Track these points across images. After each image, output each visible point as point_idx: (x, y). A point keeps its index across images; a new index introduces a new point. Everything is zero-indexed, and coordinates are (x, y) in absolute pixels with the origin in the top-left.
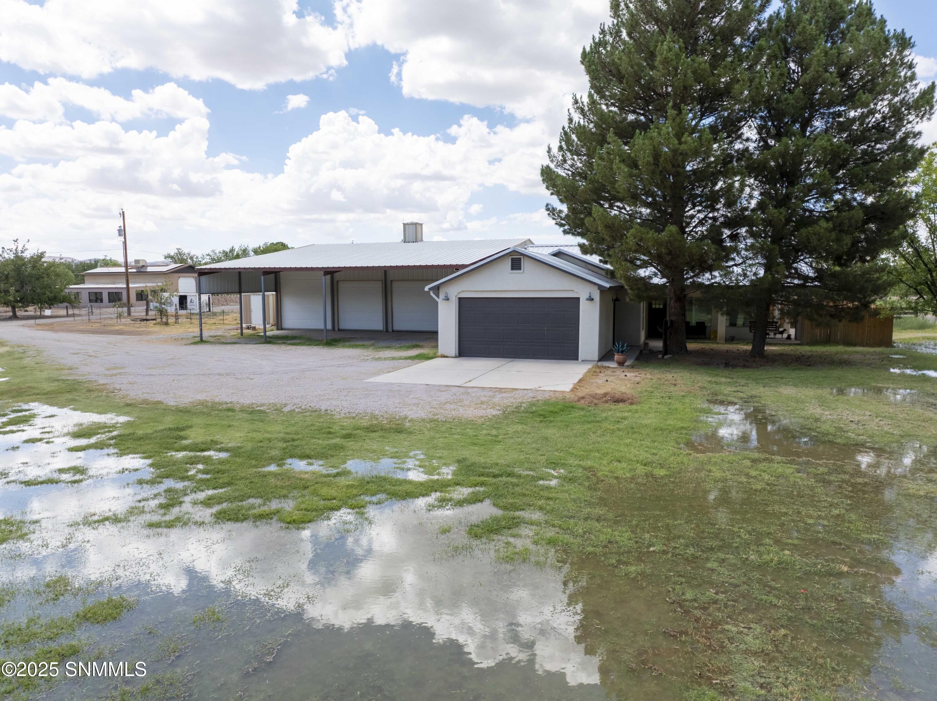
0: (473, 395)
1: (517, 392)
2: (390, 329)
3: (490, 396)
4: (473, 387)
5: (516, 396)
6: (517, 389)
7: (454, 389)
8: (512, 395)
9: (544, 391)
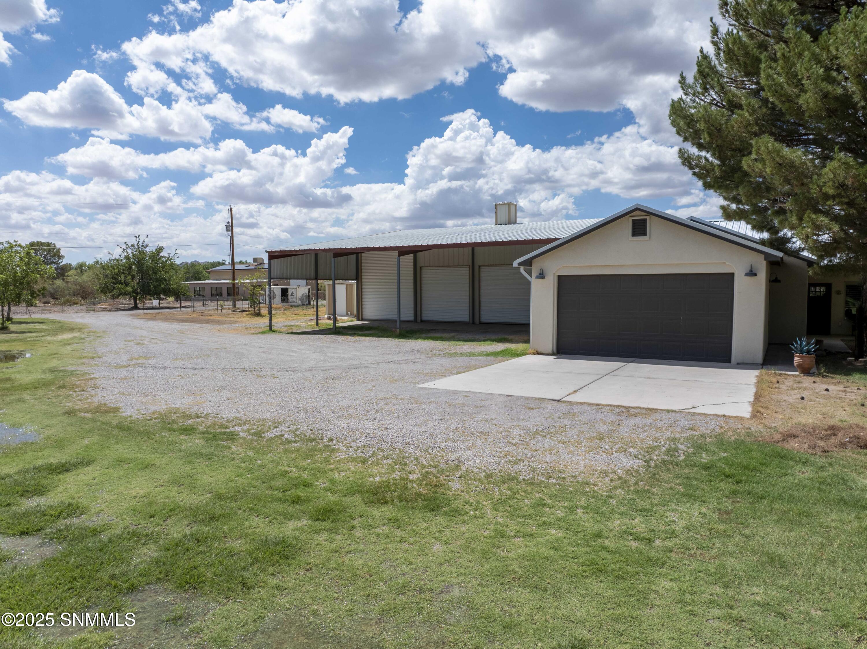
0: (582, 418)
1: (658, 416)
2: (477, 321)
3: (612, 423)
4: (582, 403)
5: (659, 424)
6: (656, 410)
7: (550, 405)
8: (650, 421)
9: (706, 415)
